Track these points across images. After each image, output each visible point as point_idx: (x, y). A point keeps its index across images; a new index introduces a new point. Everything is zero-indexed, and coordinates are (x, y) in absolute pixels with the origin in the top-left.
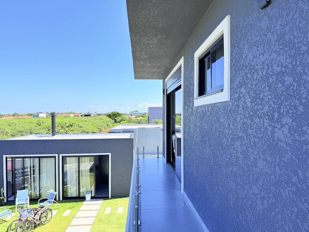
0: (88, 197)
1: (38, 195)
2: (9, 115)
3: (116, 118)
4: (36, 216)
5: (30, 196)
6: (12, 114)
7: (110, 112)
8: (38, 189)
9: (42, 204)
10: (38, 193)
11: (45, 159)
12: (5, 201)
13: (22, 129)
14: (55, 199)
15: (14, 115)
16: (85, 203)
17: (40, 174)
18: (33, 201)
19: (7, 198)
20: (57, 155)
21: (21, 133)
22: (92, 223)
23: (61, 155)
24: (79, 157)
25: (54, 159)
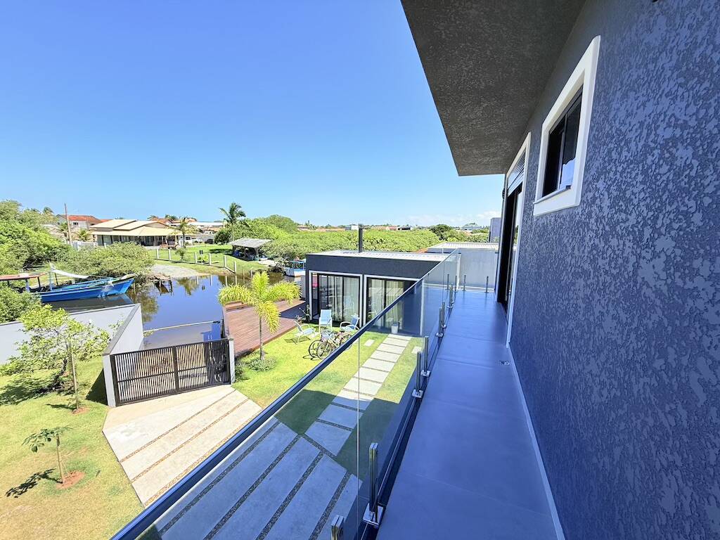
0: (395, 329)
1: (341, 318)
2: (322, 227)
3: (442, 234)
4: (337, 339)
5: (334, 317)
6: (325, 226)
7: (435, 225)
8: (341, 311)
9: (344, 328)
10: (341, 316)
11: (349, 279)
12: (311, 318)
13: (332, 243)
14: (358, 325)
15: (326, 227)
16: (390, 335)
17: (343, 295)
18: (336, 323)
19: (313, 316)
20: (361, 276)
21: (332, 247)
22: (395, 361)
23: (366, 276)
24: (386, 280)
25: (358, 279)
